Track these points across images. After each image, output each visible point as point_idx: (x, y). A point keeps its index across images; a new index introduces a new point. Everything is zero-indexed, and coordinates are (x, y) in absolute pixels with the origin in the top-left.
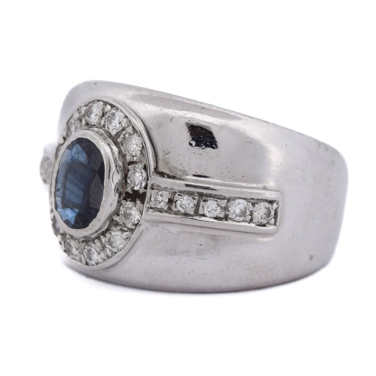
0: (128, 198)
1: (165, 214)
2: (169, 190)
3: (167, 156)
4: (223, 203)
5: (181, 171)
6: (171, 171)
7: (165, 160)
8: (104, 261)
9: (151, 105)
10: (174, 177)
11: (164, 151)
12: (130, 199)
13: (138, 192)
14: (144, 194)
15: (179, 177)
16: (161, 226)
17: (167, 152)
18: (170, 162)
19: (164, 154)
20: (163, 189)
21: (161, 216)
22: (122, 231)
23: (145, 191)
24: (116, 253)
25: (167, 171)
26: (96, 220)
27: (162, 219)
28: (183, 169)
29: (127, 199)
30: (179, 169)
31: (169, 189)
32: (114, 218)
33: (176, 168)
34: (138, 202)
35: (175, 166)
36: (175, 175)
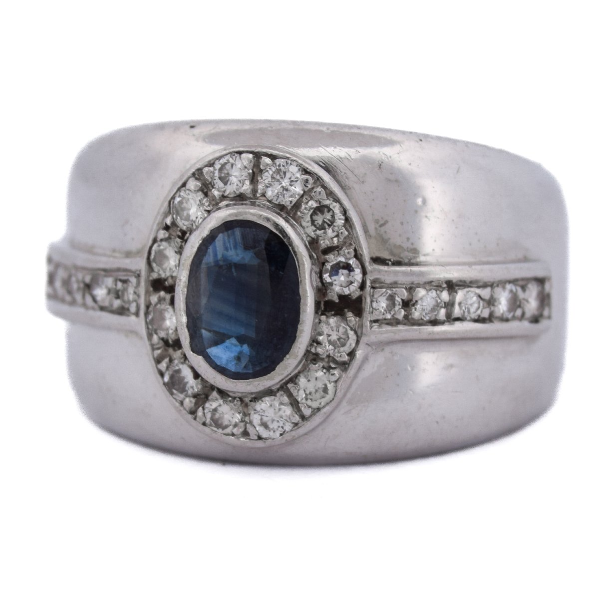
0: (329, 312)
1: (400, 327)
2: (401, 286)
3: (383, 229)
4: (486, 293)
5: (409, 250)
6: (392, 253)
7: (381, 236)
8: (294, 427)
9: (338, 147)
10: (398, 263)
11: (377, 221)
12: (333, 313)
13: (349, 298)
14: (360, 300)
15: (406, 261)
16: (387, 349)
17: (381, 222)
18: (389, 239)
19: (377, 226)
20: (391, 286)
21: (394, 332)
22: (329, 369)
23: (361, 293)
24: (319, 409)
25: (385, 255)
26: (290, 357)
27: (398, 337)
28: (412, 247)
29: (327, 314)
30: (405, 248)
31: (400, 284)
32: (313, 350)
33: (400, 247)
34: (350, 315)
35: (398, 243)
36: (401, 260)
